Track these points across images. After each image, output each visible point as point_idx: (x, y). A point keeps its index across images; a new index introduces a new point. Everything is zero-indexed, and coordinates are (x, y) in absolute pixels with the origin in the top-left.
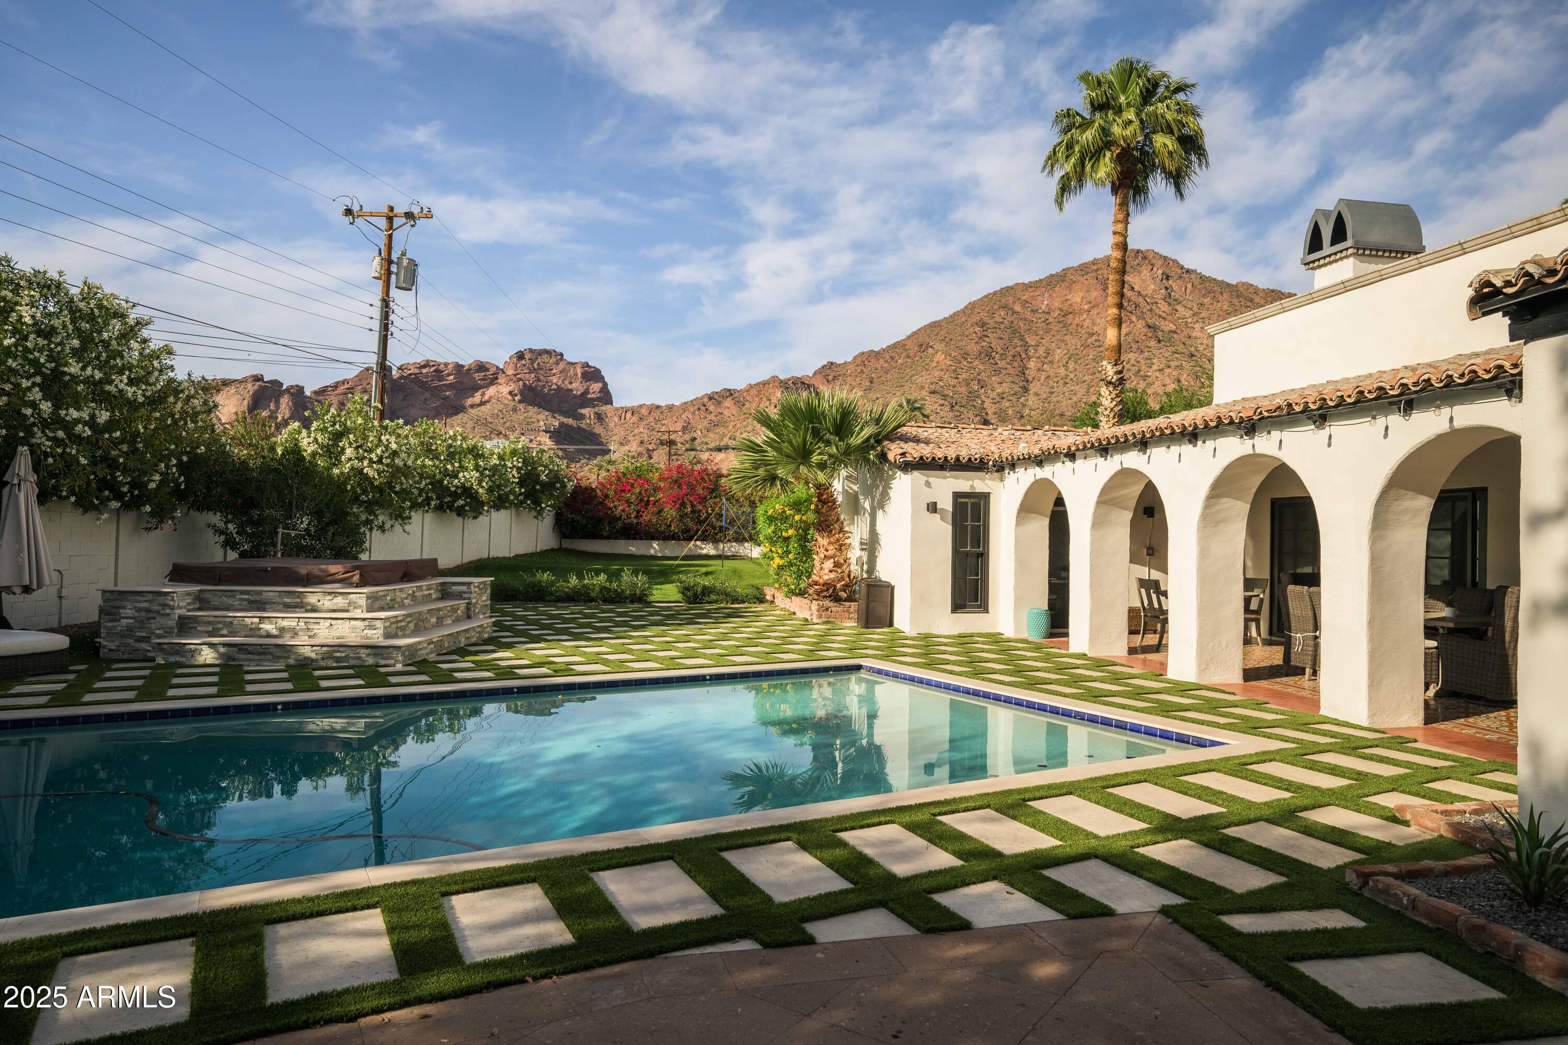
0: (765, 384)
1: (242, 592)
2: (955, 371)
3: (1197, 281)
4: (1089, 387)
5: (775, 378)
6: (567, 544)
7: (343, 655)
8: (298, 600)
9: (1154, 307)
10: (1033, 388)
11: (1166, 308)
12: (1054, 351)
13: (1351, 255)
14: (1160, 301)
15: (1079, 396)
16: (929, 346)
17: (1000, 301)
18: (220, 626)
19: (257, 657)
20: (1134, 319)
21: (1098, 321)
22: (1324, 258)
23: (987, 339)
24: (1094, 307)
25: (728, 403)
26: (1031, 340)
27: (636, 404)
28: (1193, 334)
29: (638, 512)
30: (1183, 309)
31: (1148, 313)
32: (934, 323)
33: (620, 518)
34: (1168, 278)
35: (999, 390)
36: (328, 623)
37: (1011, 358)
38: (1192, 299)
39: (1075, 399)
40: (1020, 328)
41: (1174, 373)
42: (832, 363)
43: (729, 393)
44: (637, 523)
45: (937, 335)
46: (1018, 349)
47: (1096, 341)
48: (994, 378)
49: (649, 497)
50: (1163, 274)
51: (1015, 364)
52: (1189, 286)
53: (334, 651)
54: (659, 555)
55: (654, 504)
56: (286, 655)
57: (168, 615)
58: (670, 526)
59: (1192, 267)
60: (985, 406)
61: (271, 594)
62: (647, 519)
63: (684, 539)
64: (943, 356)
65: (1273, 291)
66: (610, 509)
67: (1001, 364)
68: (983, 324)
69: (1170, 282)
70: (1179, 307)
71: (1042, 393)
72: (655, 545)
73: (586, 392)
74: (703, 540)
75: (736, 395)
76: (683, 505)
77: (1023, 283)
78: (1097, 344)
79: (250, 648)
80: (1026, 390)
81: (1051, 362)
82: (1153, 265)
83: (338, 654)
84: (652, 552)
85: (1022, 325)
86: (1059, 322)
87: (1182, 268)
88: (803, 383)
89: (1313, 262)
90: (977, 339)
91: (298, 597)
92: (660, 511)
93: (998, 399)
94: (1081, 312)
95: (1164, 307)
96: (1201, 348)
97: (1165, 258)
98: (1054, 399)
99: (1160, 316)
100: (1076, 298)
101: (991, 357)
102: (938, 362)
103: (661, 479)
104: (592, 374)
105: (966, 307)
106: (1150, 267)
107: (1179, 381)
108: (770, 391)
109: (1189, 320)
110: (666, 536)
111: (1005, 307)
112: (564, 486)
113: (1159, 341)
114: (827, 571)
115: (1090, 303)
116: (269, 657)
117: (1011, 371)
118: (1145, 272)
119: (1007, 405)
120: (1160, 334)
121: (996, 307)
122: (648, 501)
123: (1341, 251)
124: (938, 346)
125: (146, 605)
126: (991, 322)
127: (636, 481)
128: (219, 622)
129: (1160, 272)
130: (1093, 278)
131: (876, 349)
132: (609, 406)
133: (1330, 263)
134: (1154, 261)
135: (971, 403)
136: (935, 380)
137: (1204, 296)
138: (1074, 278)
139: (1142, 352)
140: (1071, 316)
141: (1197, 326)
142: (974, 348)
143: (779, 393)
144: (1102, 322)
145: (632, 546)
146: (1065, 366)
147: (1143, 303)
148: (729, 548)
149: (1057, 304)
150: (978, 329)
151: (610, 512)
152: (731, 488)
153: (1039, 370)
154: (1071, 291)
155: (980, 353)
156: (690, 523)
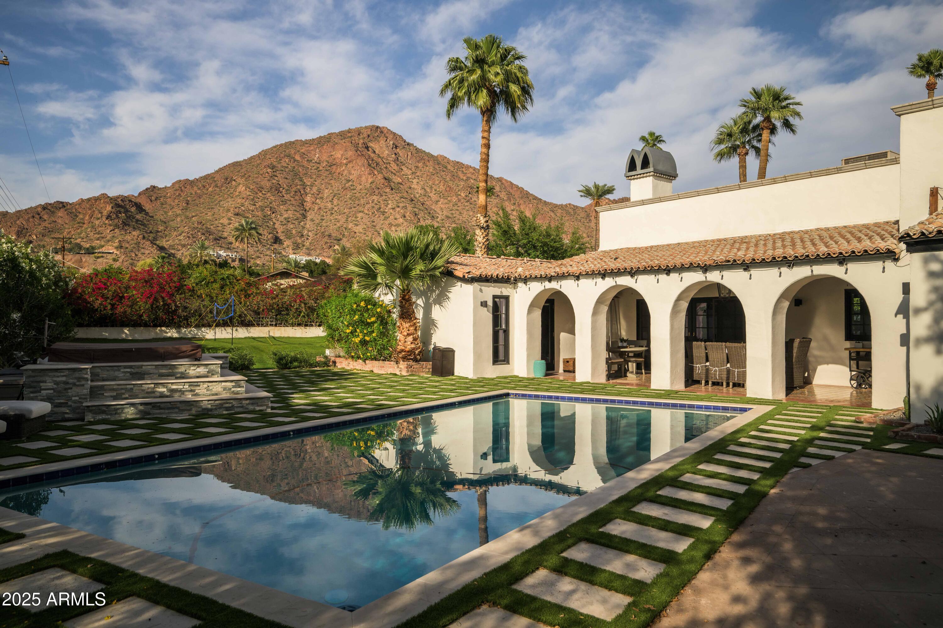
0: (97, 199)
1: (125, 367)
2: (253, 200)
3: (414, 151)
4: (348, 217)
5: (104, 196)
7: (230, 405)
8: (170, 371)
9: (388, 166)
10: (310, 216)
11: (396, 167)
12: (323, 190)
13: (652, 175)
14: (392, 162)
16: (232, 180)
17: (285, 151)
18: (123, 391)
19: (167, 411)
20: (376, 173)
21: (353, 172)
22: (637, 175)
23: (276, 178)
24: (350, 162)
26: (308, 181)
28: (412, 186)
29: (113, 305)
30: (406, 169)
31: (384, 169)
32: (237, 162)
33: (97, 310)
34: (396, 147)
35: (286, 216)
36: (205, 385)
37: (293, 193)
38: (411, 162)
39: (338, 225)
40: (299, 172)
41: (402, 211)
42: (154, 187)
43: (62, 205)
44: (112, 314)
45: (239, 172)
46: (298, 187)
47: (351, 185)
48: (281, 207)
49: (123, 293)
50: (393, 144)
51: (297, 198)
52: (409, 154)
53: (224, 403)
54: (130, 338)
55: (128, 299)
56: (188, 408)
57: (83, 385)
58: (142, 315)
59: (411, 142)
60: (276, 226)
61: (149, 367)
62: (121, 310)
63: (153, 326)
64: (244, 188)
65: (458, 163)
66: (89, 303)
67: (287, 197)
68: (273, 167)
69: (398, 150)
70: (403, 167)
71: (316, 219)
72: (126, 331)
74: (168, 326)
75: (69, 207)
76: (156, 300)
77: (301, 141)
78: (352, 188)
79: (162, 405)
80: (304, 216)
81: (322, 198)
82: (387, 137)
83: (227, 405)
84: (124, 336)
85: (301, 170)
86: (327, 170)
87: (405, 141)
88: (130, 201)
89: (631, 176)
90: (269, 178)
91: (170, 369)
92: (133, 305)
93: (285, 222)
94: (341, 165)
95: (394, 166)
96: (417, 196)
97: (394, 134)
98: (324, 224)
99: (392, 172)
100: (338, 154)
101: (279, 191)
102: (240, 192)
105: (260, 153)
106: (385, 139)
107: (405, 217)
108: (101, 206)
109: (410, 177)
110: (135, 324)
111: (289, 156)
112: (67, 284)
113: (392, 189)
114: (409, 343)
115: (347, 159)
116: (177, 410)
117: (294, 202)
118: (382, 142)
119: (292, 226)
120: (392, 184)
121: (282, 155)
122: (123, 297)
123: (647, 173)
124: (239, 180)
125: (64, 379)
126: (279, 166)
128: (122, 389)
129: (391, 143)
130: (349, 142)
131: (191, 178)
133: (640, 178)
134: (387, 135)
135: (266, 224)
136: (238, 205)
137: (418, 162)
138: (336, 141)
139: (381, 196)
140: (334, 167)
141: (415, 181)
142: (266, 184)
143: (109, 208)
144: (355, 174)
145: (106, 332)
146: (331, 201)
147: (381, 163)
148: (190, 333)
149: (325, 158)
150: (269, 170)
151: (89, 305)
152: (193, 287)
153: (313, 203)
154: (334, 149)
155: (271, 188)
156: (161, 314)
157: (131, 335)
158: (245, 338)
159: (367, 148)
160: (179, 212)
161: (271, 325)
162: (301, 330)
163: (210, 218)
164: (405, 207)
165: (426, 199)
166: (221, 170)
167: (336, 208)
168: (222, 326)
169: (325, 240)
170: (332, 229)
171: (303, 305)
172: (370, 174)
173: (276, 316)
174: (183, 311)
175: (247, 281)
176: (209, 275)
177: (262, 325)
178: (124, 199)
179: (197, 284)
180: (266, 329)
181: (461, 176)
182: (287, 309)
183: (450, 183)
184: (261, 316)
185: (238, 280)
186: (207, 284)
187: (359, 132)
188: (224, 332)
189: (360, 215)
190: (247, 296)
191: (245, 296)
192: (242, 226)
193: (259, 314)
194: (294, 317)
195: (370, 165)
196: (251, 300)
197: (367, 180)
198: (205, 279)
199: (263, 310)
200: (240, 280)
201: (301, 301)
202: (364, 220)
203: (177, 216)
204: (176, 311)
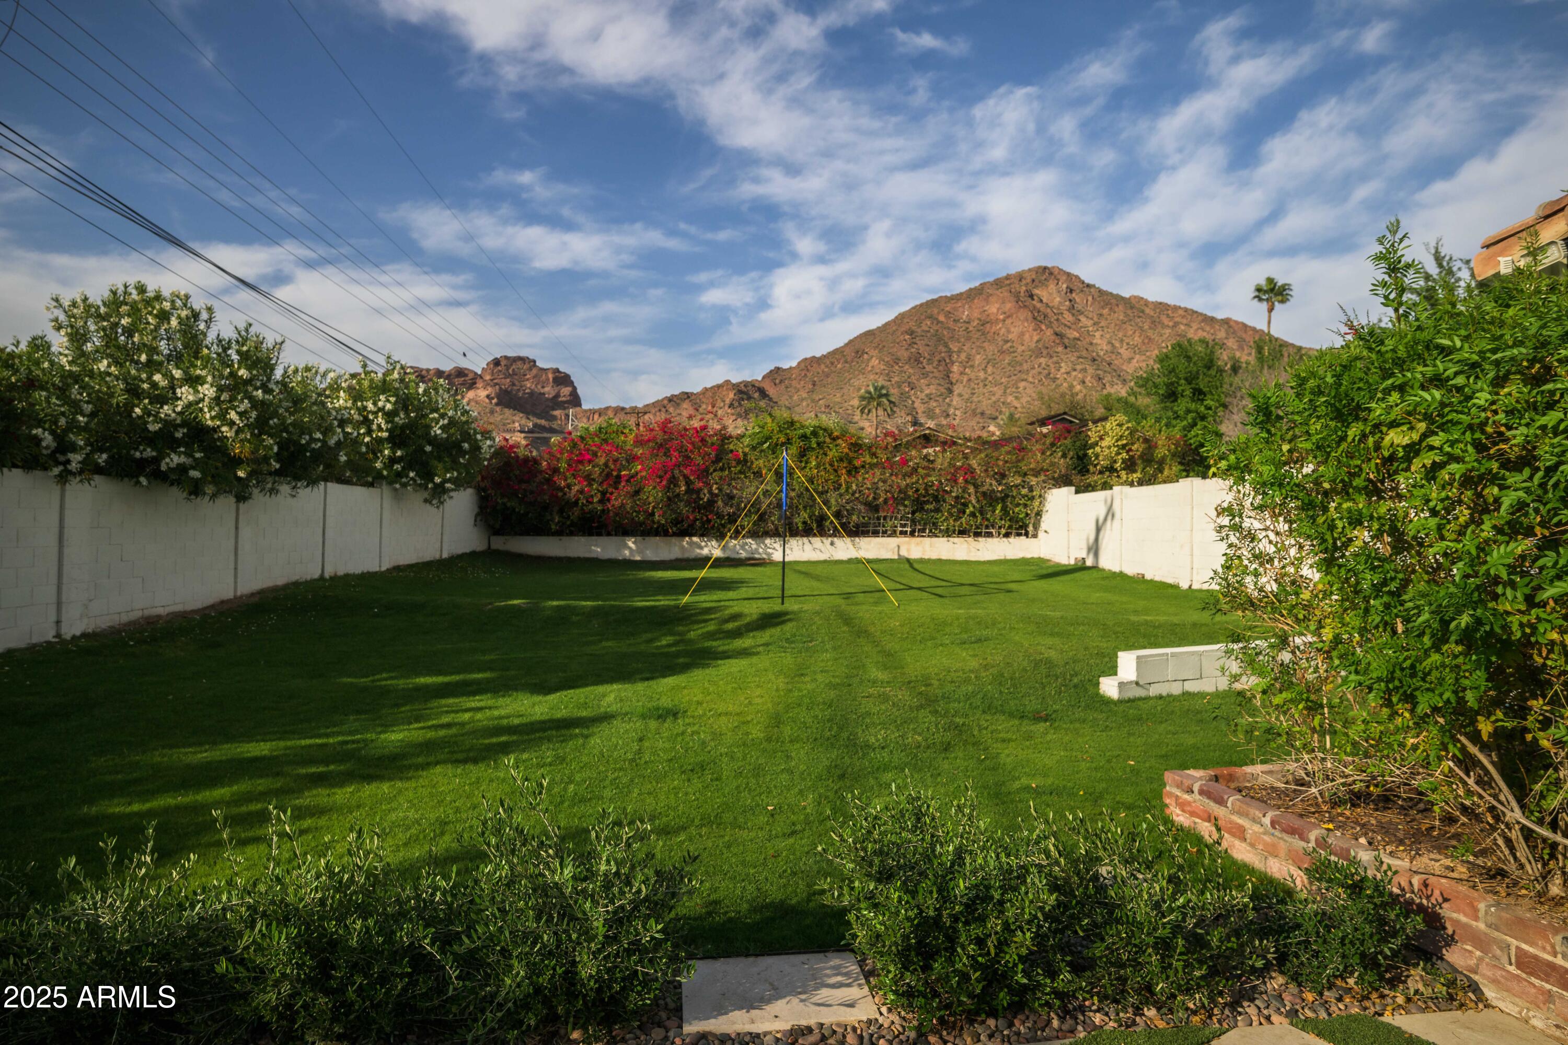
0: (719, 387)
2: (888, 375)
3: (1096, 295)
4: (1006, 388)
5: (728, 382)
6: (499, 543)
9: (1060, 317)
10: (957, 389)
11: (1071, 318)
12: (974, 356)
14: (1065, 312)
15: (997, 396)
16: (864, 352)
17: (926, 312)
20: (1043, 327)
21: (1012, 329)
23: (915, 346)
24: (1008, 317)
25: (686, 405)
26: (954, 347)
27: (603, 406)
28: (1094, 341)
29: (604, 493)
30: (1085, 319)
31: (1055, 322)
33: (576, 503)
34: (1071, 291)
35: (927, 392)
37: (937, 363)
38: (1092, 309)
39: (994, 399)
40: (944, 336)
41: (1079, 375)
42: (779, 369)
43: (687, 396)
44: (603, 511)
45: (871, 342)
46: (943, 355)
47: (1011, 347)
48: (922, 381)
49: (620, 471)
50: (1067, 288)
51: (941, 368)
52: (1090, 298)
54: (638, 558)
55: (628, 481)
58: (653, 514)
59: (1091, 282)
60: (915, 405)
62: (617, 503)
63: (675, 534)
64: (877, 361)
66: (561, 489)
67: (929, 368)
68: (911, 333)
69: (1074, 295)
70: (1081, 318)
71: (964, 394)
72: (631, 544)
73: (557, 395)
74: (702, 535)
75: (693, 397)
76: (673, 481)
77: (946, 296)
78: (1011, 350)
80: (950, 391)
81: (972, 366)
82: (1058, 280)
84: (627, 552)
85: (946, 333)
86: (978, 330)
87: (1083, 283)
88: (753, 386)
90: (906, 346)
92: (637, 492)
93: (926, 400)
94: (997, 321)
95: (1068, 317)
96: (1102, 353)
97: (1069, 274)
98: (975, 399)
99: (1065, 325)
100: (993, 309)
101: (919, 362)
102: (873, 367)
103: (639, 442)
104: (562, 379)
106: (1056, 282)
107: (1084, 382)
108: (724, 394)
109: (1091, 329)
110: (646, 531)
111: (930, 317)
113: (1066, 347)
115: (1005, 313)
117: (937, 374)
118: (1052, 286)
119: (935, 404)
120: (1066, 341)
121: (923, 317)
122: (619, 477)
124: (872, 352)
126: (919, 330)
127: (600, 447)
129: (1065, 286)
130: (1007, 291)
131: (818, 355)
132: (578, 409)
134: (1059, 277)
135: (903, 403)
136: (871, 383)
137: (1103, 308)
138: (990, 291)
139: (1051, 357)
140: (988, 326)
141: (1098, 334)
142: (903, 354)
143: (731, 395)
144: (1015, 331)
145: (596, 545)
146: (985, 370)
147: (1050, 314)
148: (743, 547)
149: (976, 314)
150: (907, 337)
151: (560, 494)
152: (745, 454)
153: (961, 373)
154: (988, 303)
155: (910, 359)
156: (684, 509)
157: (639, 551)
158: (850, 561)
159: (1031, 296)
160: (805, 395)
161: (903, 533)
162: (965, 545)
163: (838, 400)
164: (1084, 370)
165: (1114, 357)
166: (851, 342)
167: (990, 378)
168: (802, 536)
169: (977, 419)
170: (985, 405)
171: (971, 489)
172: (1035, 330)
173: (913, 513)
174: (726, 504)
175: (853, 440)
176: (776, 429)
177: (885, 532)
178: (746, 384)
179: (754, 448)
180: (892, 542)
181: (1166, 321)
182: (936, 499)
183: (1150, 333)
184: (882, 514)
185: (834, 439)
186: (774, 449)
187: (1020, 277)
188: (808, 547)
189: (1022, 385)
190: (853, 471)
191: (849, 473)
192: (870, 393)
193: (876, 509)
194: (951, 515)
195: (1035, 318)
196: (860, 479)
197: (1031, 338)
198: (771, 438)
199: (886, 501)
200: (838, 438)
201: (966, 481)
202: (1028, 391)
203: (803, 400)
204: (712, 502)
